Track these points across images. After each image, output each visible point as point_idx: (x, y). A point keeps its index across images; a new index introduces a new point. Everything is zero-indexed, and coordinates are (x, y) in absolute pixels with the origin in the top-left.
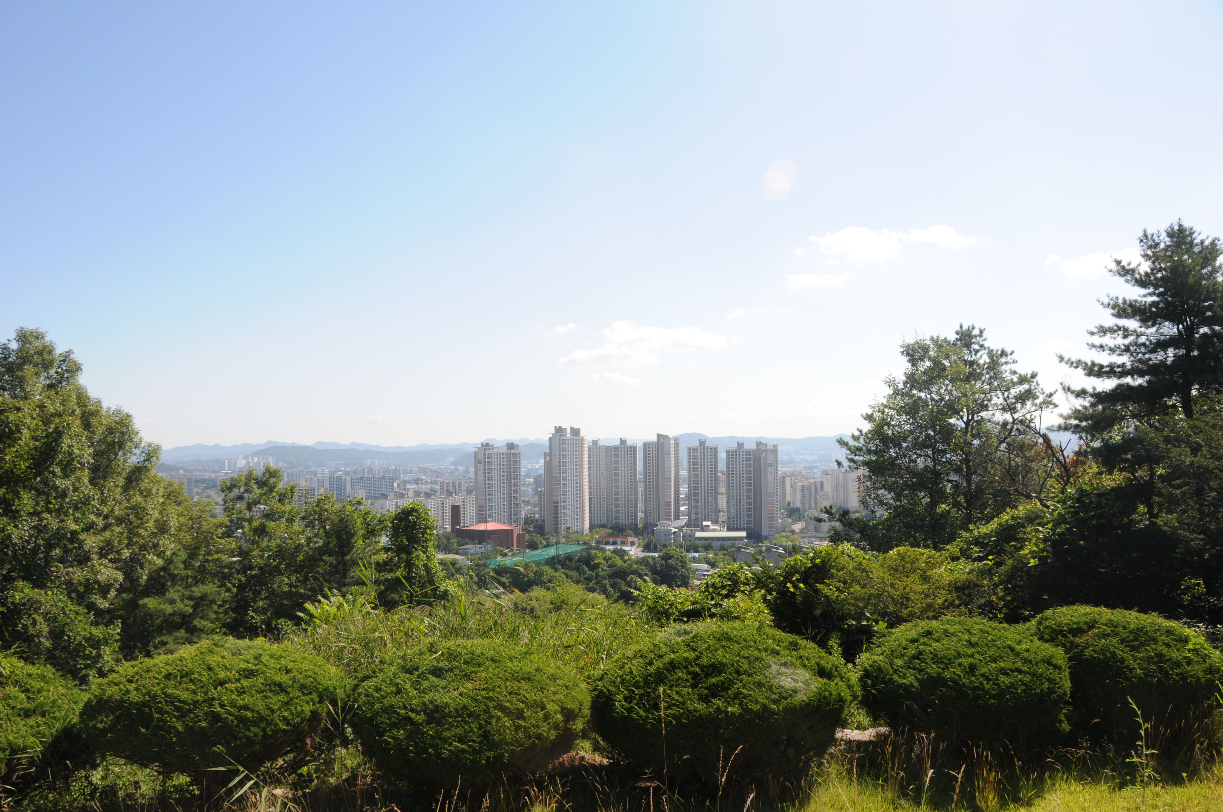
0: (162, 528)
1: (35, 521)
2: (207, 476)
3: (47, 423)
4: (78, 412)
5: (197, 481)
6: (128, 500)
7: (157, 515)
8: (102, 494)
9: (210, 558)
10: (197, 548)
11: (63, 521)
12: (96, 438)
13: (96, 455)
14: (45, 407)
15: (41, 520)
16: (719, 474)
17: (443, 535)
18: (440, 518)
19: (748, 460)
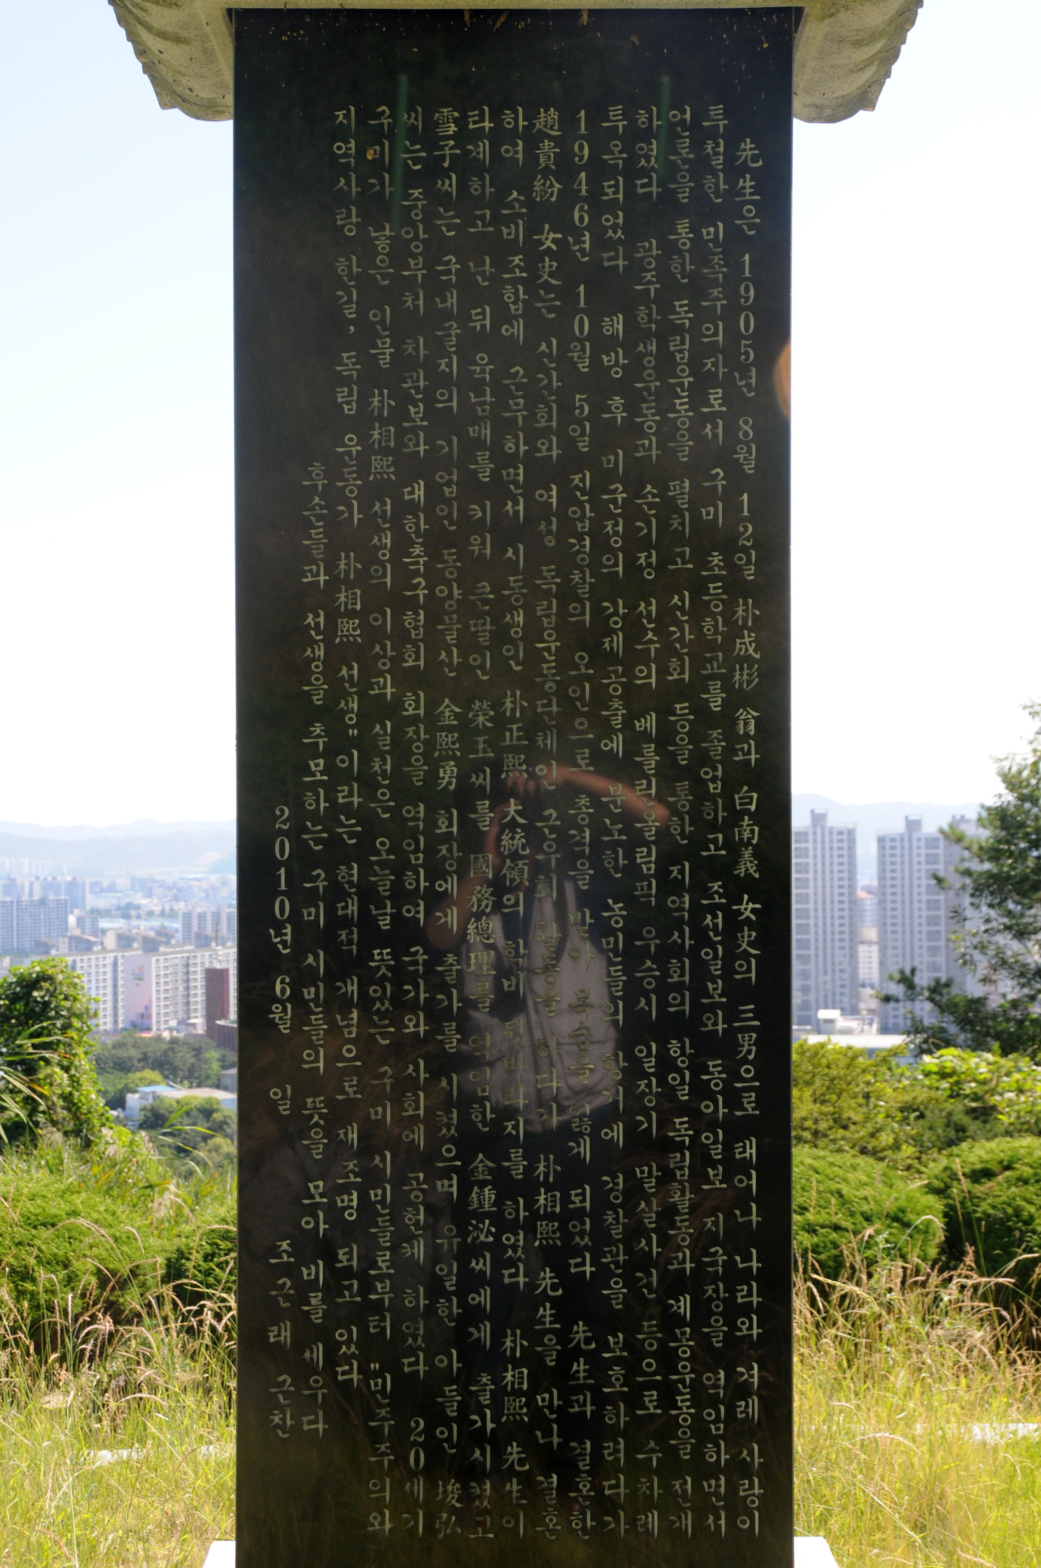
16: (861, 894)
17: (185, 1043)
18: (180, 1000)
19: (932, 859)
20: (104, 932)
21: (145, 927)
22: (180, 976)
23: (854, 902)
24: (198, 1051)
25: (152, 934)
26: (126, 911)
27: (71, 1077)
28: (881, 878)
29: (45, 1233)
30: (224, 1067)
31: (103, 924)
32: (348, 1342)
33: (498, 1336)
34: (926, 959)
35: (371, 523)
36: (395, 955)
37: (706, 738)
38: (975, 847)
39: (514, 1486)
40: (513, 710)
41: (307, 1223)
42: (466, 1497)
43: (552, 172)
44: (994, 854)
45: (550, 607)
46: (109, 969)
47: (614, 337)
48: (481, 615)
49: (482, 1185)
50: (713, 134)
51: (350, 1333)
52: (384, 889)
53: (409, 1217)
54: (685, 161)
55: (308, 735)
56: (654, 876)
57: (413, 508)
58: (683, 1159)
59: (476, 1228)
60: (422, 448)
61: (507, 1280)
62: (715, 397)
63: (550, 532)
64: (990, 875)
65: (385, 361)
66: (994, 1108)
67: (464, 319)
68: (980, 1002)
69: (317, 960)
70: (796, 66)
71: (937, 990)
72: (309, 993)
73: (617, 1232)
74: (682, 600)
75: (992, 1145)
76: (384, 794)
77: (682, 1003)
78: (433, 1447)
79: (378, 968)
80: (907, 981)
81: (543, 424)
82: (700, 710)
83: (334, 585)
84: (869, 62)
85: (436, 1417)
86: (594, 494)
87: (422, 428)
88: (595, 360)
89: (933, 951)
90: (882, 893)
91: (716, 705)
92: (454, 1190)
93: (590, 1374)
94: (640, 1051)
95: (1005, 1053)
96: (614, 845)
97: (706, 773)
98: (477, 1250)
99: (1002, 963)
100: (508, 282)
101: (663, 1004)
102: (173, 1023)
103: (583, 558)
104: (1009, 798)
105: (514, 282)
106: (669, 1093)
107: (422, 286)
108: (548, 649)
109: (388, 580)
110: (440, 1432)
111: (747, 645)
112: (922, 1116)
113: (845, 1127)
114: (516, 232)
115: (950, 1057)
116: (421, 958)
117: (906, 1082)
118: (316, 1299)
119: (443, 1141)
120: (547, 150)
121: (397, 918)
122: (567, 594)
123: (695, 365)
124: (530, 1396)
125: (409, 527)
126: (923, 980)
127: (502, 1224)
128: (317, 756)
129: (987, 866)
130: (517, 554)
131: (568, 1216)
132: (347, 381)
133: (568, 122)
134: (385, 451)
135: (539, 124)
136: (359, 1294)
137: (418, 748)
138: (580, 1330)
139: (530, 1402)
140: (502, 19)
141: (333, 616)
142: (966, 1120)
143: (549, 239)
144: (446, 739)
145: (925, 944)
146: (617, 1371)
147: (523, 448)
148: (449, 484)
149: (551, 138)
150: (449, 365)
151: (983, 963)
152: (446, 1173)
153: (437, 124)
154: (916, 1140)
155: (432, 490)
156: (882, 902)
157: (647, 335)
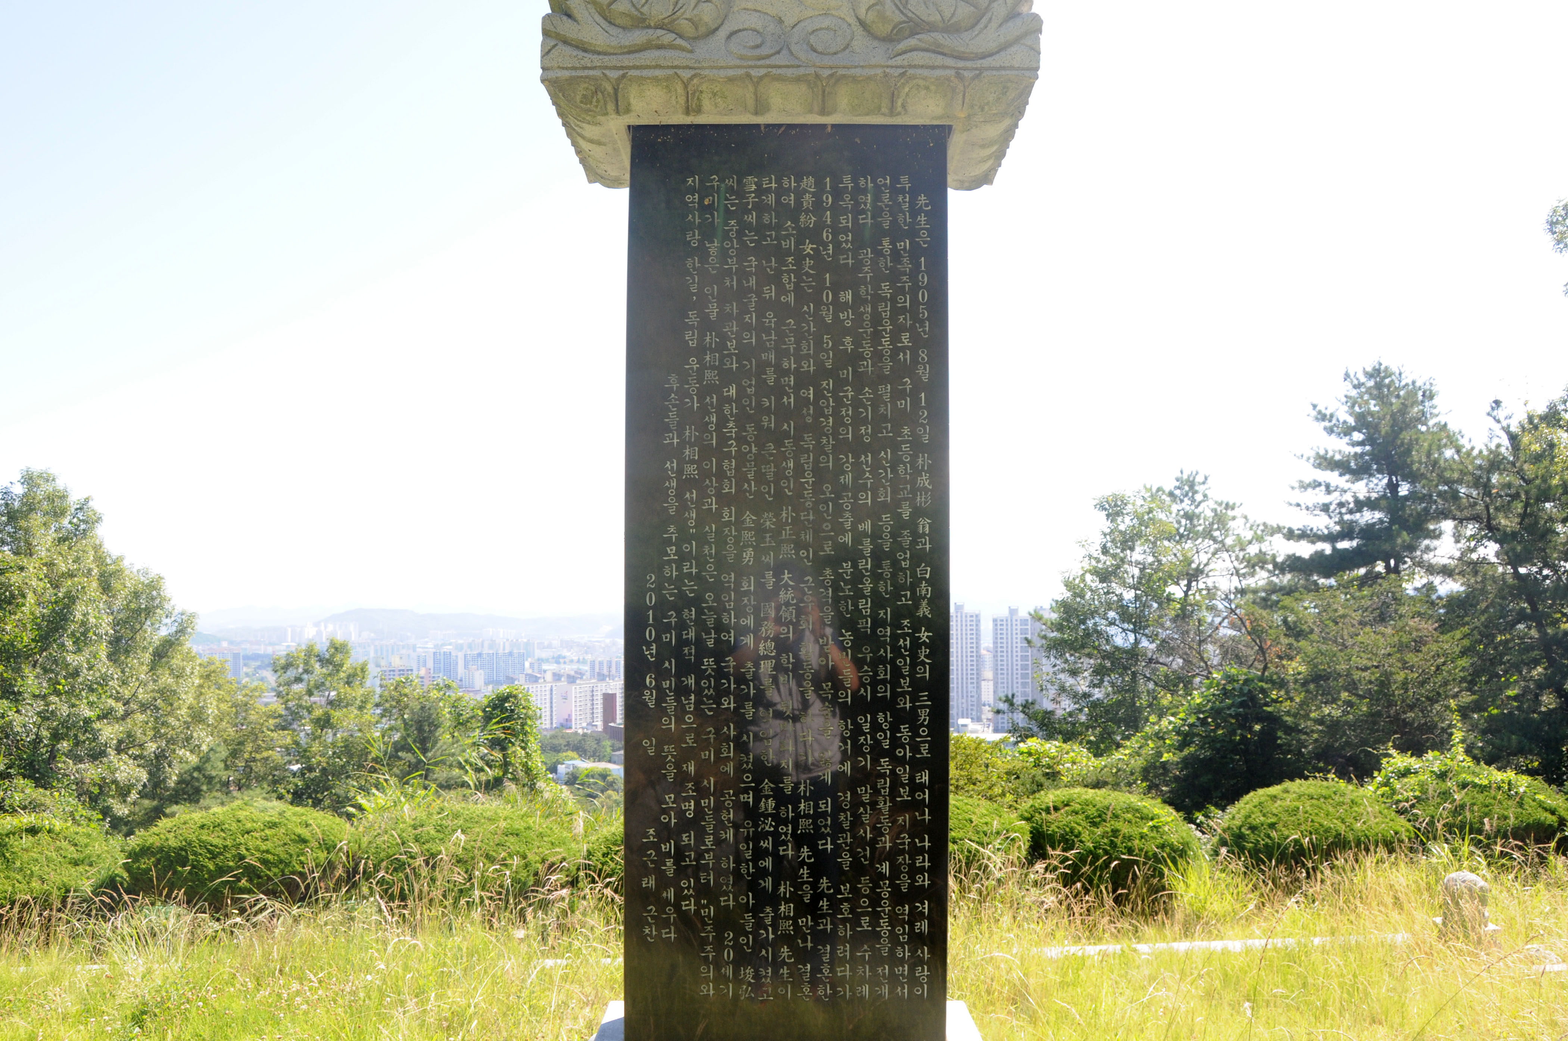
0: (198, 716)
1: (40, 705)
2: (261, 650)
3: (56, 586)
4: (95, 571)
5: (247, 658)
6: (155, 681)
7: (190, 699)
8: (123, 672)
9: (258, 756)
10: (241, 743)
11: (73, 706)
12: (118, 603)
13: (116, 623)
14: (54, 565)
15: (47, 705)
16: (983, 652)
17: (591, 736)
18: (589, 711)
19: (1025, 631)
20: (545, 671)
21: (568, 669)
22: (589, 698)
23: (979, 656)
24: (598, 741)
25: (572, 673)
26: (557, 660)
27: (527, 753)
28: (995, 643)
29: (512, 839)
30: (614, 751)
31: (545, 667)
32: (688, 888)
33: (776, 886)
34: (1020, 689)
35: (704, 410)
36: (717, 662)
37: (900, 535)
38: (1049, 623)
39: (785, 971)
40: (787, 518)
41: (664, 819)
42: (757, 976)
43: (809, 211)
44: (1059, 628)
45: (809, 458)
46: (548, 693)
47: (847, 303)
48: (769, 462)
49: (767, 797)
50: (903, 191)
51: (690, 882)
52: (710, 623)
53: (724, 816)
54: (887, 206)
55: (667, 532)
56: (870, 616)
57: (729, 400)
58: (885, 783)
59: (764, 822)
60: (734, 366)
61: (781, 853)
62: (905, 338)
63: (809, 414)
64: (1055, 640)
65: (713, 316)
66: (1059, 772)
67: (759, 293)
68: (1052, 713)
69: (671, 665)
70: (949, 158)
71: (1026, 706)
72: (666, 684)
73: (846, 825)
74: (886, 455)
75: (1058, 792)
76: (711, 567)
77: (886, 691)
78: (737, 947)
79: (706, 670)
80: (1009, 701)
81: (805, 352)
82: (897, 517)
83: (683, 444)
84: (989, 157)
85: (740, 931)
86: (835, 393)
87: (735, 354)
88: (836, 317)
89: (1024, 685)
90: (995, 652)
91: (906, 516)
92: (751, 800)
93: (830, 907)
94: (860, 719)
95: (1065, 742)
96: (846, 598)
97: (900, 556)
98: (765, 835)
99: (1062, 689)
100: (785, 271)
101: (874, 691)
102: (584, 725)
103: (829, 430)
104: (1067, 594)
105: (789, 272)
106: (877, 743)
107: (736, 274)
108: (807, 482)
109: (714, 442)
110: (742, 940)
111: (924, 481)
112: (1018, 777)
113: (974, 784)
114: (790, 244)
115: (1033, 743)
116: (732, 664)
117: (1009, 758)
118: (670, 862)
119: (745, 771)
120: (808, 200)
121: (718, 641)
122: (820, 450)
123: (893, 319)
124: (795, 920)
125: (727, 411)
126: (1019, 700)
127: (780, 821)
128: (672, 544)
129: (1055, 634)
130: (789, 426)
131: (818, 815)
132: (692, 328)
133: (819, 184)
134: (713, 368)
135: (803, 185)
136: (695, 860)
137: (731, 540)
138: (824, 882)
139: (796, 924)
140: (783, 129)
141: (682, 462)
142: (1043, 780)
143: (809, 248)
144: (747, 535)
145: (1020, 681)
146: (846, 906)
147: (793, 366)
148: (750, 386)
149: (809, 192)
150: (751, 318)
151: (1052, 692)
152: (746, 791)
153: (745, 185)
154: (1015, 791)
155: (741, 390)
156: (995, 656)
157: (865, 301)
